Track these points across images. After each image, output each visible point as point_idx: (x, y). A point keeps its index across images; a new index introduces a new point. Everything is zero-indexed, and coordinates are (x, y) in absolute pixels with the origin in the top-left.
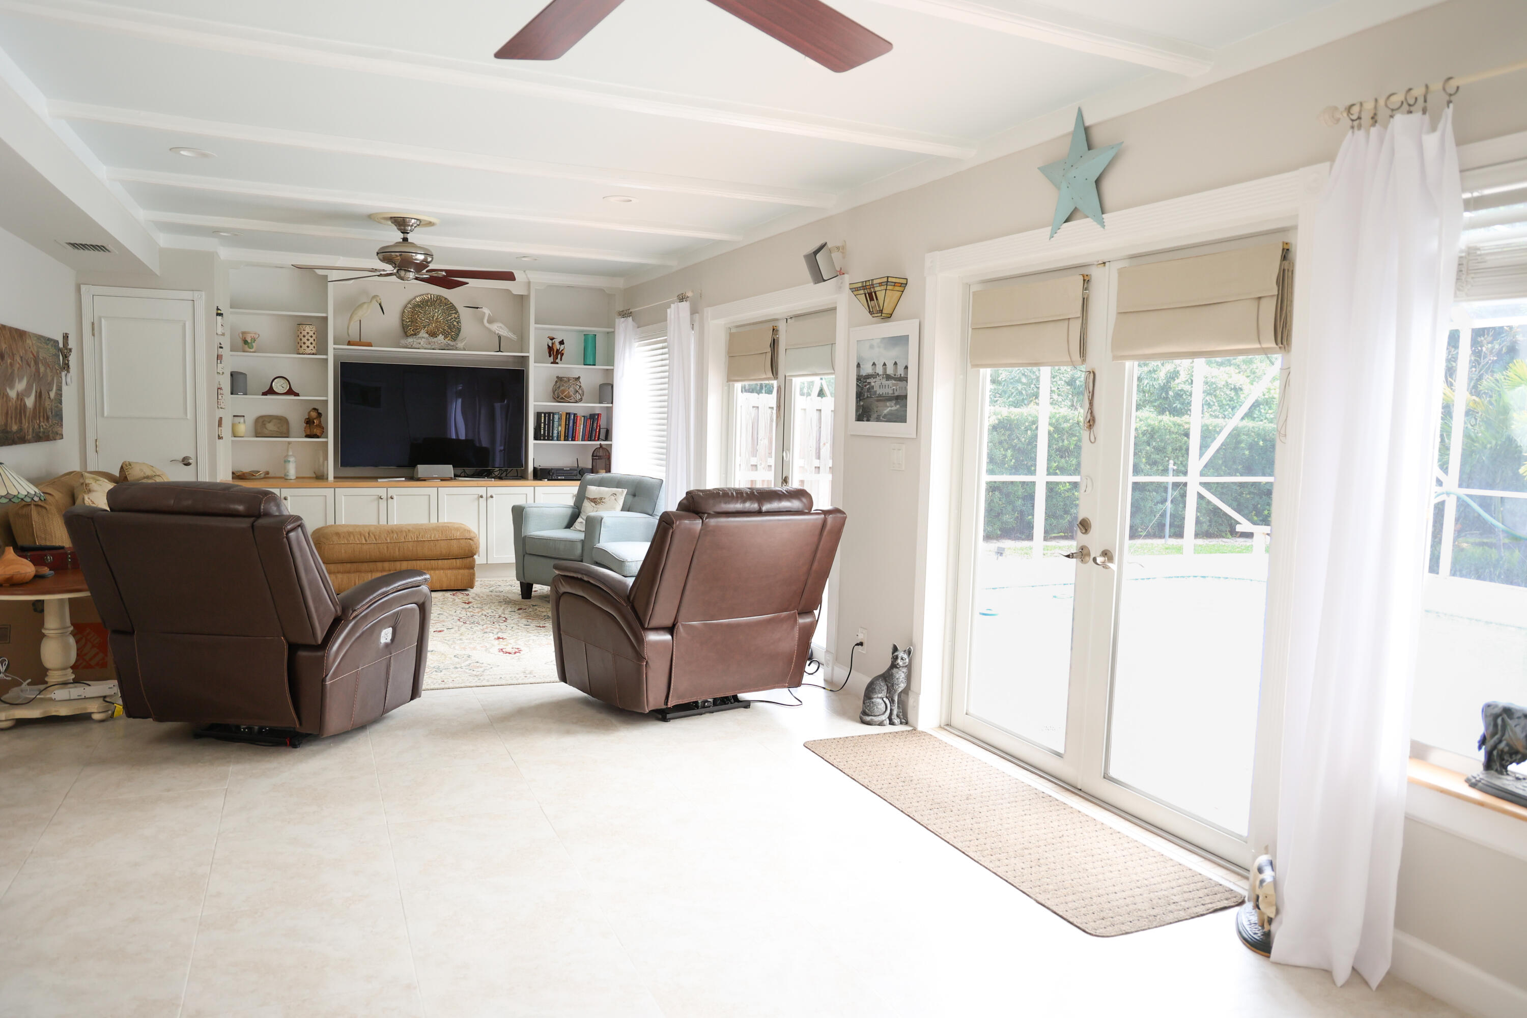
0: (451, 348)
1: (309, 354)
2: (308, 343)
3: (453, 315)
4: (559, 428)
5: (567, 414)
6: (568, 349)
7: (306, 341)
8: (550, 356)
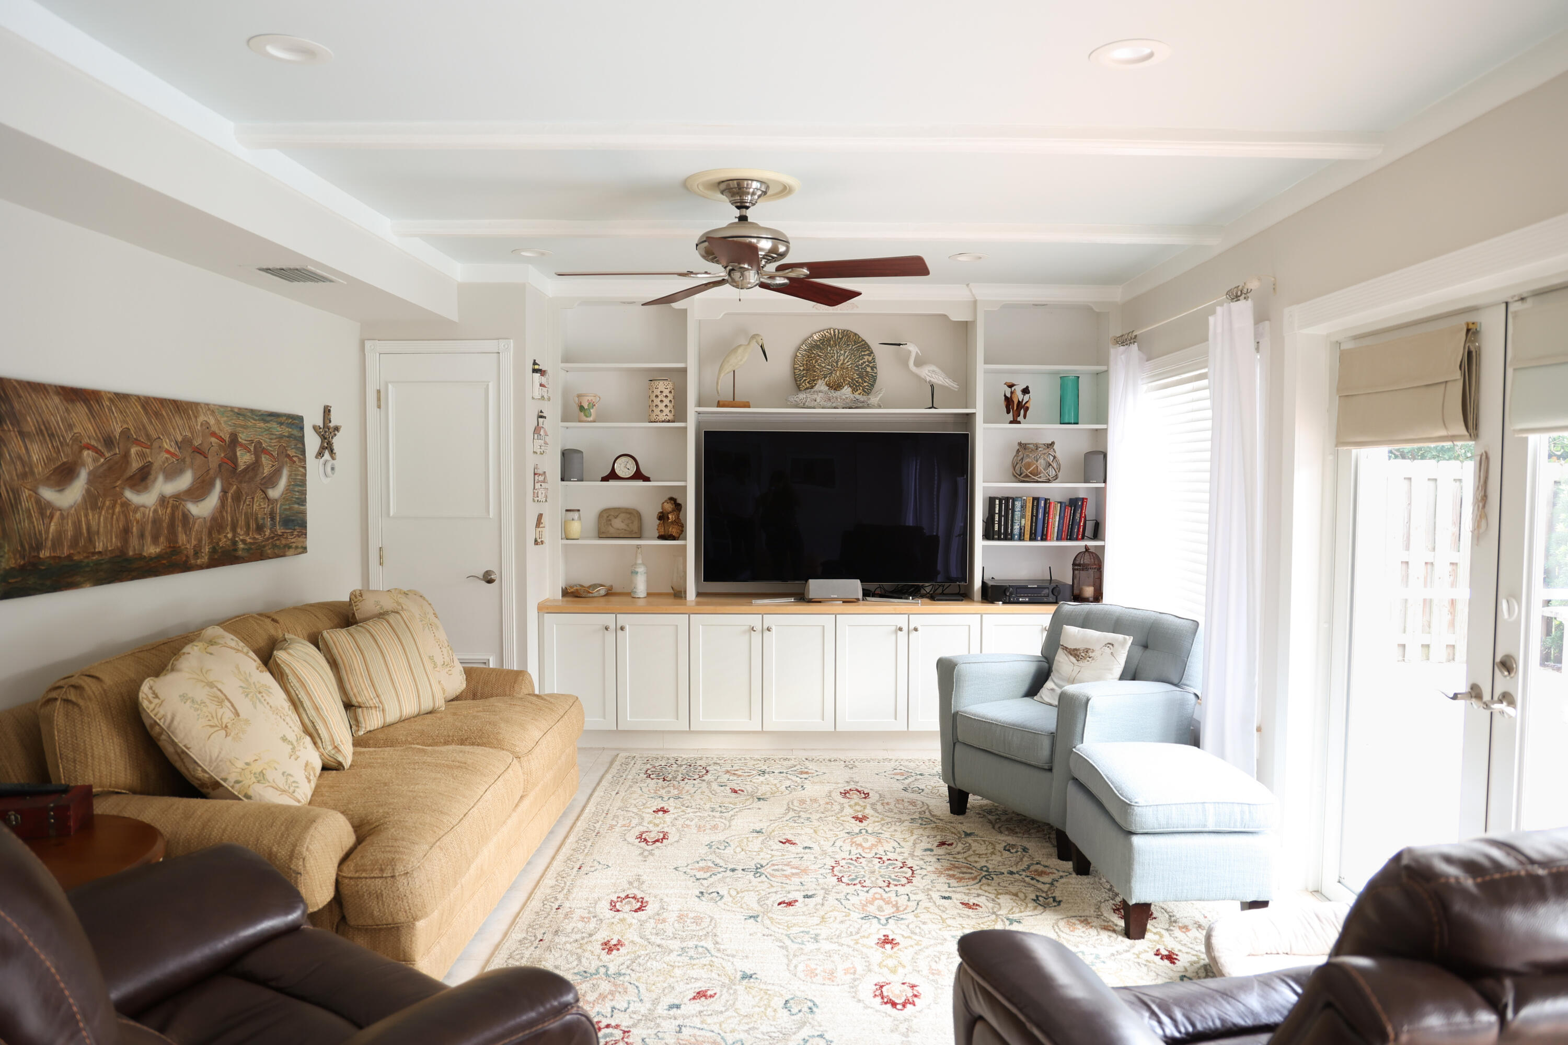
0: (861, 405)
1: (663, 422)
2: (662, 406)
3: (866, 357)
4: (1021, 521)
5: (1034, 499)
6: (1035, 401)
7: (659, 403)
8: (1008, 412)
